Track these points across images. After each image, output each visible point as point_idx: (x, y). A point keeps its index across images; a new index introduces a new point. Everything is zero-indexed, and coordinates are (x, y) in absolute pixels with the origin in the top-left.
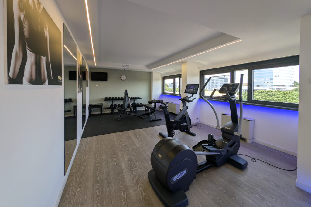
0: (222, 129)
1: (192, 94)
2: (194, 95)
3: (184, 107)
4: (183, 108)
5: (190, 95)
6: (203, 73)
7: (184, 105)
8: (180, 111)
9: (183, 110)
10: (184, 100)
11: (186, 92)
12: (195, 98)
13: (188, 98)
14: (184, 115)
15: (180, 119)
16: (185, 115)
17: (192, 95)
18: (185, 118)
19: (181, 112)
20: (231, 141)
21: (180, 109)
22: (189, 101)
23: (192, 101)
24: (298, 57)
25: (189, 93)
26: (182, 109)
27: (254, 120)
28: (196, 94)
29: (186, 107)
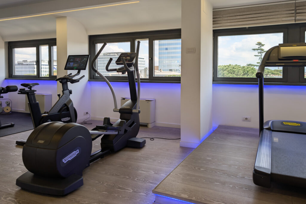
0: (120, 109)
1: (77, 71)
2: (82, 71)
3: (65, 92)
4: (63, 93)
5: (74, 72)
6: (93, 40)
7: (65, 88)
8: (58, 99)
9: (64, 95)
10: (65, 80)
11: (66, 68)
12: (84, 76)
13: (72, 76)
14: (65, 105)
15: (59, 111)
16: (67, 104)
17: (79, 72)
18: (68, 109)
19: (60, 100)
20: (130, 120)
21: (59, 95)
22: (73, 82)
23: (78, 81)
24: (179, 31)
25: (73, 69)
26: (61, 94)
27: (155, 100)
28: (85, 69)
29: (68, 90)
